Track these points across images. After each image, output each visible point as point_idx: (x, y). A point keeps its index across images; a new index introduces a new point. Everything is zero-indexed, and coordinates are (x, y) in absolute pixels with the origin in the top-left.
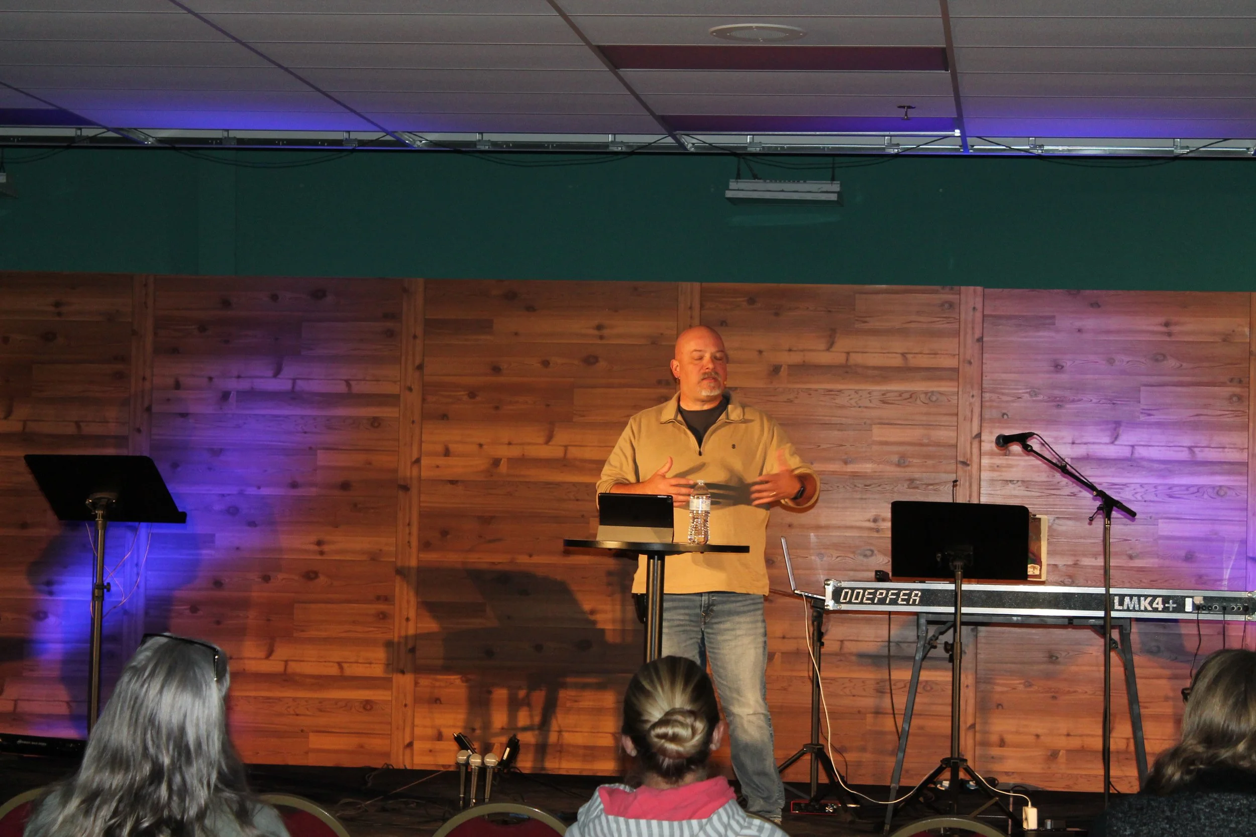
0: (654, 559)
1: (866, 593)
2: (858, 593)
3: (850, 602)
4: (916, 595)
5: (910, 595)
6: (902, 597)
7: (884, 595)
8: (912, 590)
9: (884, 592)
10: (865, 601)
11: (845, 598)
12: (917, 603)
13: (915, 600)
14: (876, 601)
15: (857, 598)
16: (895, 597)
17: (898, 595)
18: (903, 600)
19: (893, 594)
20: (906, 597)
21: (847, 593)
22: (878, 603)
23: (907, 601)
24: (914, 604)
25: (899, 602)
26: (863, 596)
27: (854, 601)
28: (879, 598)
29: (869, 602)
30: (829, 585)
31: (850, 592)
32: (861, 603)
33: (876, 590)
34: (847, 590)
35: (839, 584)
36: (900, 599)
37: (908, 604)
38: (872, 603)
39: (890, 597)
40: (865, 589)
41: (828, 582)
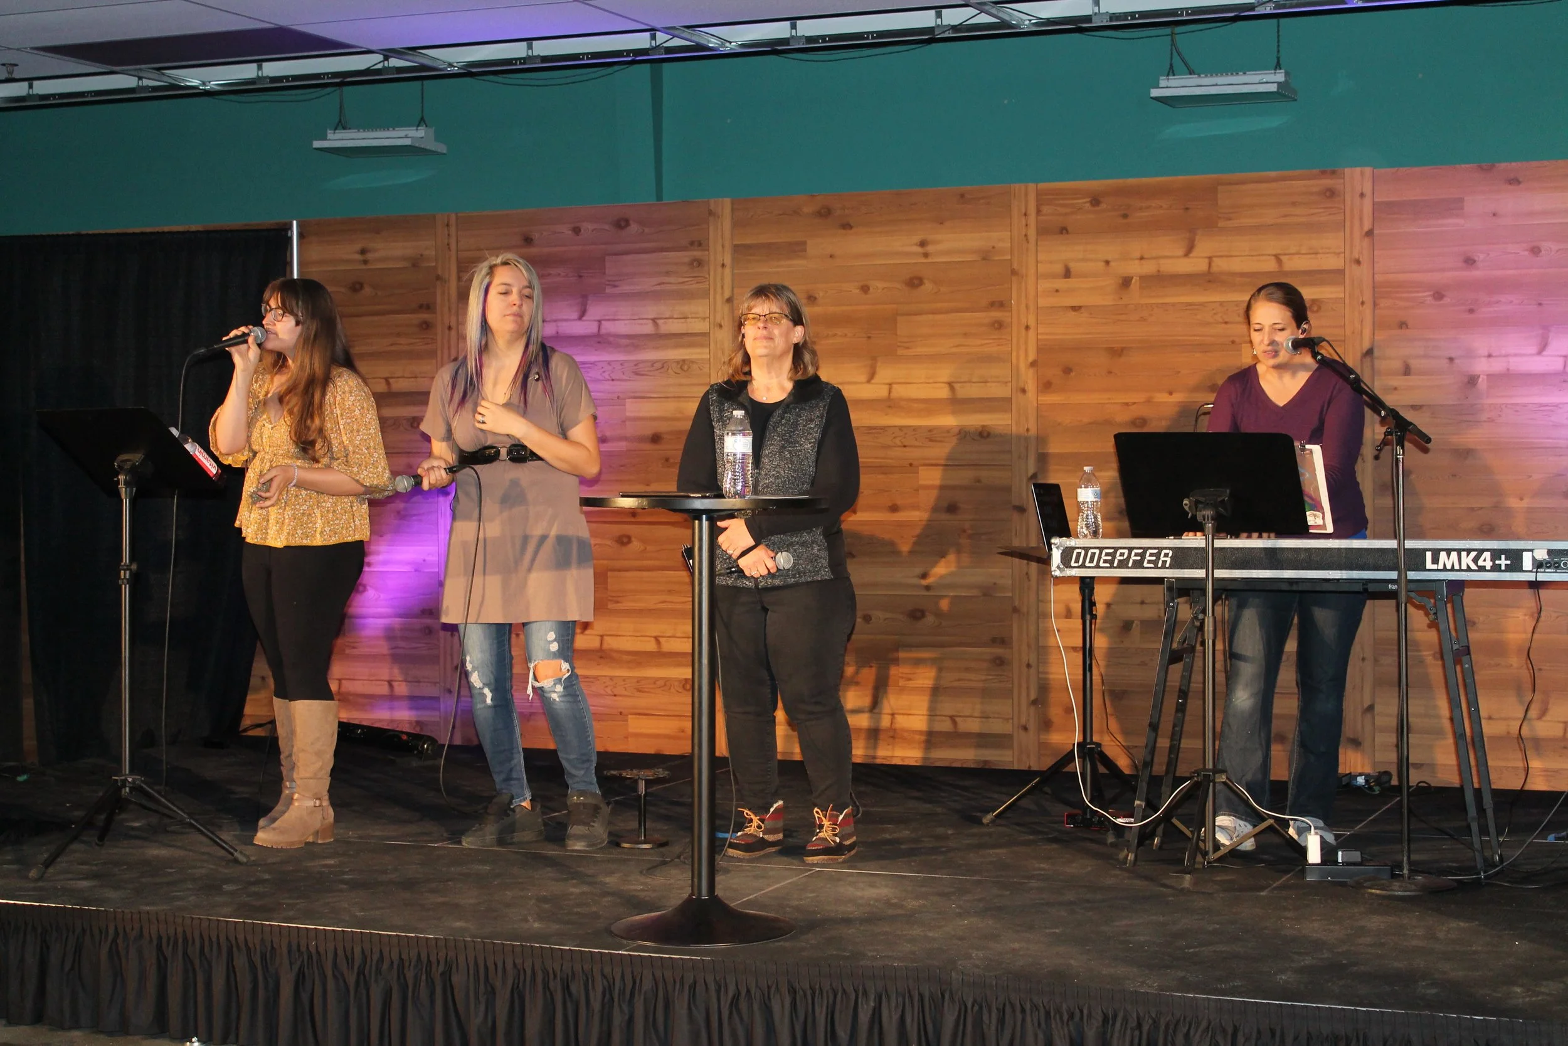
1: (1104, 554)
2: (1093, 555)
3: (1083, 566)
4: (1166, 555)
5: (1158, 555)
6: (1148, 558)
7: (1125, 556)
8: (1160, 549)
9: (1126, 551)
10: (1101, 564)
11: (1077, 561)
12: (1167, 565)
13: (1164, 562)
14: (1115, 564)
15: (1091, 561)
16: (1139, 558)
17: (1143, 555)
18: (1149, 562)
19: (1136, 555)
20: (1154, 558)
21: (1079, 554)
22: (1118, 567)
23: (1155, 563)
24: (1163, 566)
25: (1146, 564)
26: (1100, 558)
27: (1087, 564)
28: (1119, 561)
29: (1108, 565)
30: (1055, 544)
31: (1083, 552)
32: (1098, 566)
33: (1116, 549)
34: (1079, 551)
35: (1068, 543)
36: (1146, 561)
37: (1156, 567)
38: (1112, 567)
39: (1133, 558)
40: (1101, 549)
41: (1053, 541)
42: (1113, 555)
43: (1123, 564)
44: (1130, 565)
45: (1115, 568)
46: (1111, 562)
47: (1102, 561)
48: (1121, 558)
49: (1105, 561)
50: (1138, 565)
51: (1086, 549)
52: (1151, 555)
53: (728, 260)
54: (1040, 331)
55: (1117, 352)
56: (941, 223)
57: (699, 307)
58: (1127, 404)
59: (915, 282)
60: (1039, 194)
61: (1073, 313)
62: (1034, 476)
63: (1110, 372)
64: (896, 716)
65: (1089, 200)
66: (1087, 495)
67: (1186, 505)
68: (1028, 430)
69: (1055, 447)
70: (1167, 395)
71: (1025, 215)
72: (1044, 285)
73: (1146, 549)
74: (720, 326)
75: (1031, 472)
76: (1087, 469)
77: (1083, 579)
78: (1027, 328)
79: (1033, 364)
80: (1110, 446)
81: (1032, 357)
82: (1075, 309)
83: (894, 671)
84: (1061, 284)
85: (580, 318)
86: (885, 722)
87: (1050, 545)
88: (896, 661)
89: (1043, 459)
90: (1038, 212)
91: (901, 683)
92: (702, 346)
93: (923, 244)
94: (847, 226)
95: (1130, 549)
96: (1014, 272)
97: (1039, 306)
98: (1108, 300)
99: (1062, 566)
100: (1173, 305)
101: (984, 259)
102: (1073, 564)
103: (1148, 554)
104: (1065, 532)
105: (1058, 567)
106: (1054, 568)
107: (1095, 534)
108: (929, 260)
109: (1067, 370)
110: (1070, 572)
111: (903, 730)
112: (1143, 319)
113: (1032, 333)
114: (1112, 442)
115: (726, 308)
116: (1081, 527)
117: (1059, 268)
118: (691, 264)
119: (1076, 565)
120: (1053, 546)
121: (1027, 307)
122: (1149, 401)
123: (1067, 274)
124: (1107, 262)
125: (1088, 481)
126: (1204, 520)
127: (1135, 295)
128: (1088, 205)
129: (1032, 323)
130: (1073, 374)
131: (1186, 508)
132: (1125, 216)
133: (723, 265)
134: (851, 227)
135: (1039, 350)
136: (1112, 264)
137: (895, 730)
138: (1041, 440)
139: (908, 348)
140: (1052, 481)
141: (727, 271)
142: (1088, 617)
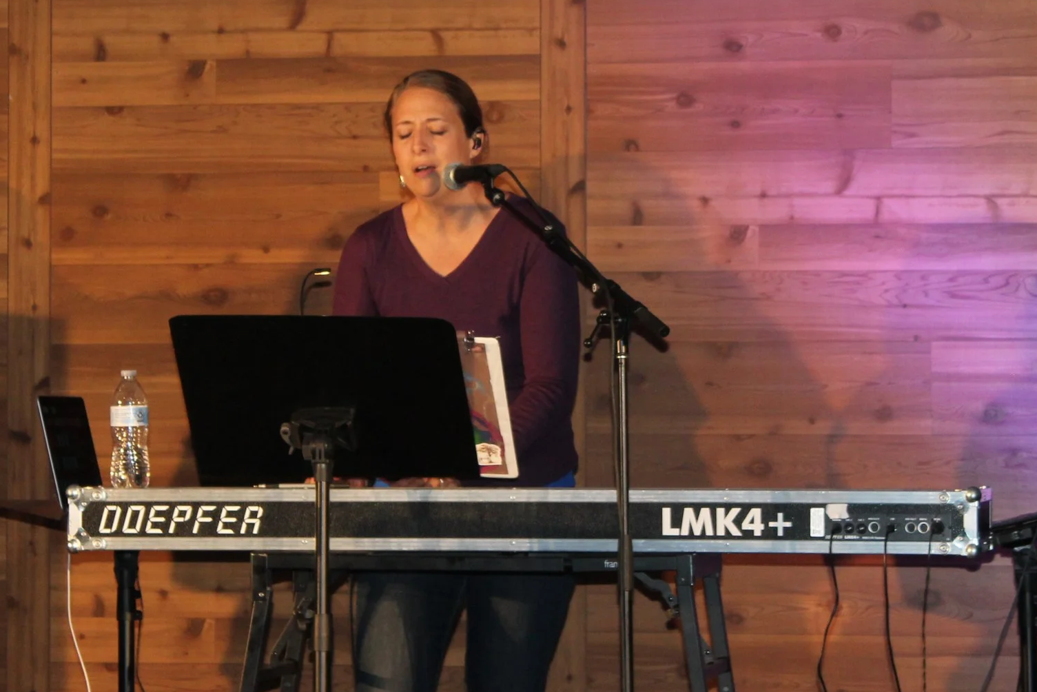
1: (152, 512)
2: (136, 514)
3: (119, 533)
4: (253, 515)
5: (240, 515)
6: (224, 518)
7: (188, 516)
8: (244, 505)
9: (189, 509)
10: (149, 530)
11: (109, 525)
12: (255, 531)
13: (251, 526)
14: (171, 530)
15: (132, 525)
16: (209, 520)
17: (216, 515)
18: (226, 526)
19: (206, 514)
20: (234, 520)
21: (112, 514)
22: (177, 534)
23: (235, 527)
24: (249, 533)
25: (220, 530)
26: (146, 518)
27: (126, 530)
28: (178, 524)
29: (159, 531)
30: (73, 497)
31: (119, 511)
32: (143, 533)
33: (172, 505)
34: (112, 508)
35: (94, 495)
36: (220, 525)
37: (237, 534)
38: (166, 534)
39: (200, 519)
40: (149, 505)
41: (70, 492)
42: (168, 515)
43: (184, 530)
44: (195, 530)
45: (171, 535)
46: (165, 526)
47: (149, 524)
48: (181, 520)
49: (155, 525)
50: (209, 530)
51: (124, 506)
52: (230, 514)
54: (55, 145)
55: (180, 182)
58: (196, 267)
61: (111, 118)
62: (45, 383)
63: (169, 215)
66: (125, 416)
67: (285, 433)
68: (35, 308)
69: (78, 337)
70: (260, 252)
72: (62, 71)
73: (220, 505)
75: (40, 374)
76: (126, 374)
77: (119, 555)
78: (35, 140)
79: (45, 200)
80: (163, 336)
81: (42, 186)
82: (113, 111)
84: (90, 69)
87: (65, 498)
89: (59, 354)
95: (196, 505)
96: (13, 50)
97: (53, 104)
98: (166, 99)
99: (84, 534)
100: (272, 107)
102: (102, 530)
103: (224, 513)
104: (93, 477)
105: (78, 535)
106: (70, 537)
107: (139, 481)
109: (100, 211)
110: (103, 544)
112: (222, 130)
113: (42, 149)
114: (167, 331)
116: (116, 469)
117: (87, 45)
119: (108, 531)
120: (69, 501)
121: (35, 106)
122: (231, 262)
123: (101, 53)
124: (165, 37)
125: (128, 394)
126: (314, 457)
127: (209, 88)
129: (42, 130)
130: (109, 217)
131: (286, 438)
135: (54, 177)
136: (173, 39)
138: (56, 324)
140: (73, 392)
142: (128, 616)
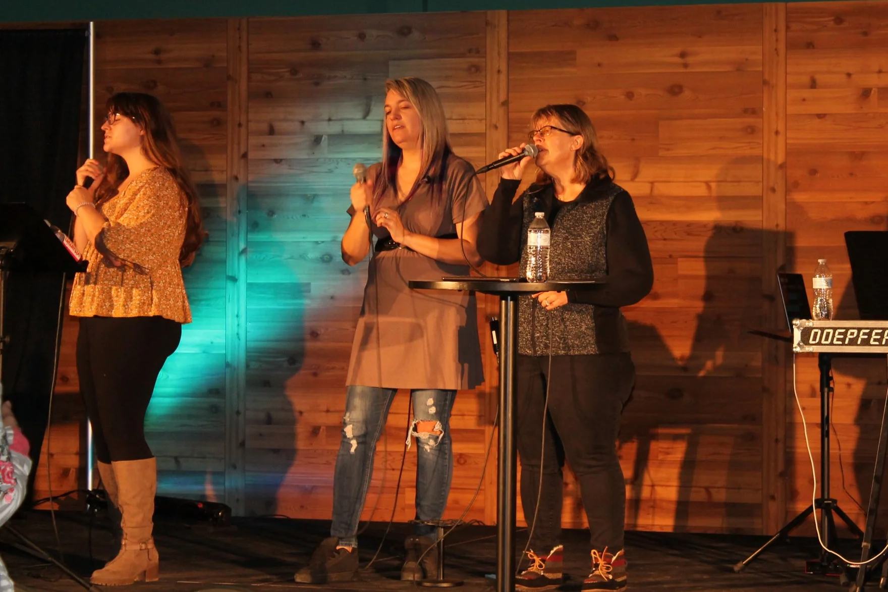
0: (506, 300)
1: (837, 333)
2: (828, 334)
3: (819, 344)
5: (882, 334)
6: (874, 337)
7: (855, 335)
8: (884, 329)
9: (856, 331)
10: (835, 342)
11: (814, 339)
14: (847, 342)
15: (827, 339)
16: (866, 337)
17: (869, 335)
18: (875, 340)
19: (864, 334)
20: (879, 337)
21: (816, 334)
22: (849, 344)
23: (880, 341)
24: (886, 344)
25: (872, 342)
26: (834, 336)
27: (823, 342)
28: (850, 339)
29: (840, 343)
30: (796, 325)
31: (819, 332)
32: (832, 344)
33: (847, 329)
34: (816, 330)
35: (807, 324)
36: (872, 340)
37: (881, 344)
38: (843, 344)
39: (862, 336)
40: (835, 329)
41: (794, 322)
42: (845, 334)
43: (853, 342)
44: (859, 342)
45: (846, 345)
46: (843, 340)
47: (835, 339)
48: (852, 337)
49: (838, 340)
50: (866, 342)
51: (822, 329)
52: (877, 334)
53: (503, 67)
54: (789, 135)
55: (858, 156)
56: (700, 37)
57: (477, 110)
58: (866, 203)
59: (675, 90)
60: (787, 11)
61: (819, 120)
62: (782, 268)
63: (851, 174)
64: (656, 488)
65: (833, 18)
68: (777, 225)
69: (802, 242)
71: (776, 30)
72: (792, 94)
73: (872, 329)
74: (496, 127)
75: (780, 263)
77: (822, 355)
78: (777, 133)
79: (782, 166)
81: (781, 159)
82: (821, 116)
83: (655, 446)
84: (808, 93)
85: (365, 117)
86: (646, 493)
87: (792, 325)
88: (655, 437)
89: (791, 252)
90: (788, 28)
91: (661, 457)
92: (479, 145)
93: (683, 55)
94: (613, 38)
95: (859, 329)
96: (765, 83)
97: (788, 113)
98: (850, 109)
99: (801, 344)
101: (738, 70)
102: (811, 342)
103: (874, 333)
104: (808, 316)
105: (799, 344)
106: (795, 345)
108: (688, 70)
109: (813, 172)
110: (808, 349)
111: (662, 500)
112: (881, 127)
113: (781, 139)
115: (502, 111)
117: (806, 79)
118: (469, 69)
119: (814, 342)
120: (794, 326)
121: (777, 114)
123: (813, 85)
124: (849, 75)
127: (874, 105)
128: (832, 23)
129: (781, 128)
130: (818, 175)
132: (865, 34)
133: (499, 71)
134: (617, 39)
135: (788, 153)
136: (853, 76)
137: (655, 501)
138: (789, 236)
139: (668, 150)
140: (799, 272)
141: (503, 77)
142: (826, 390)
